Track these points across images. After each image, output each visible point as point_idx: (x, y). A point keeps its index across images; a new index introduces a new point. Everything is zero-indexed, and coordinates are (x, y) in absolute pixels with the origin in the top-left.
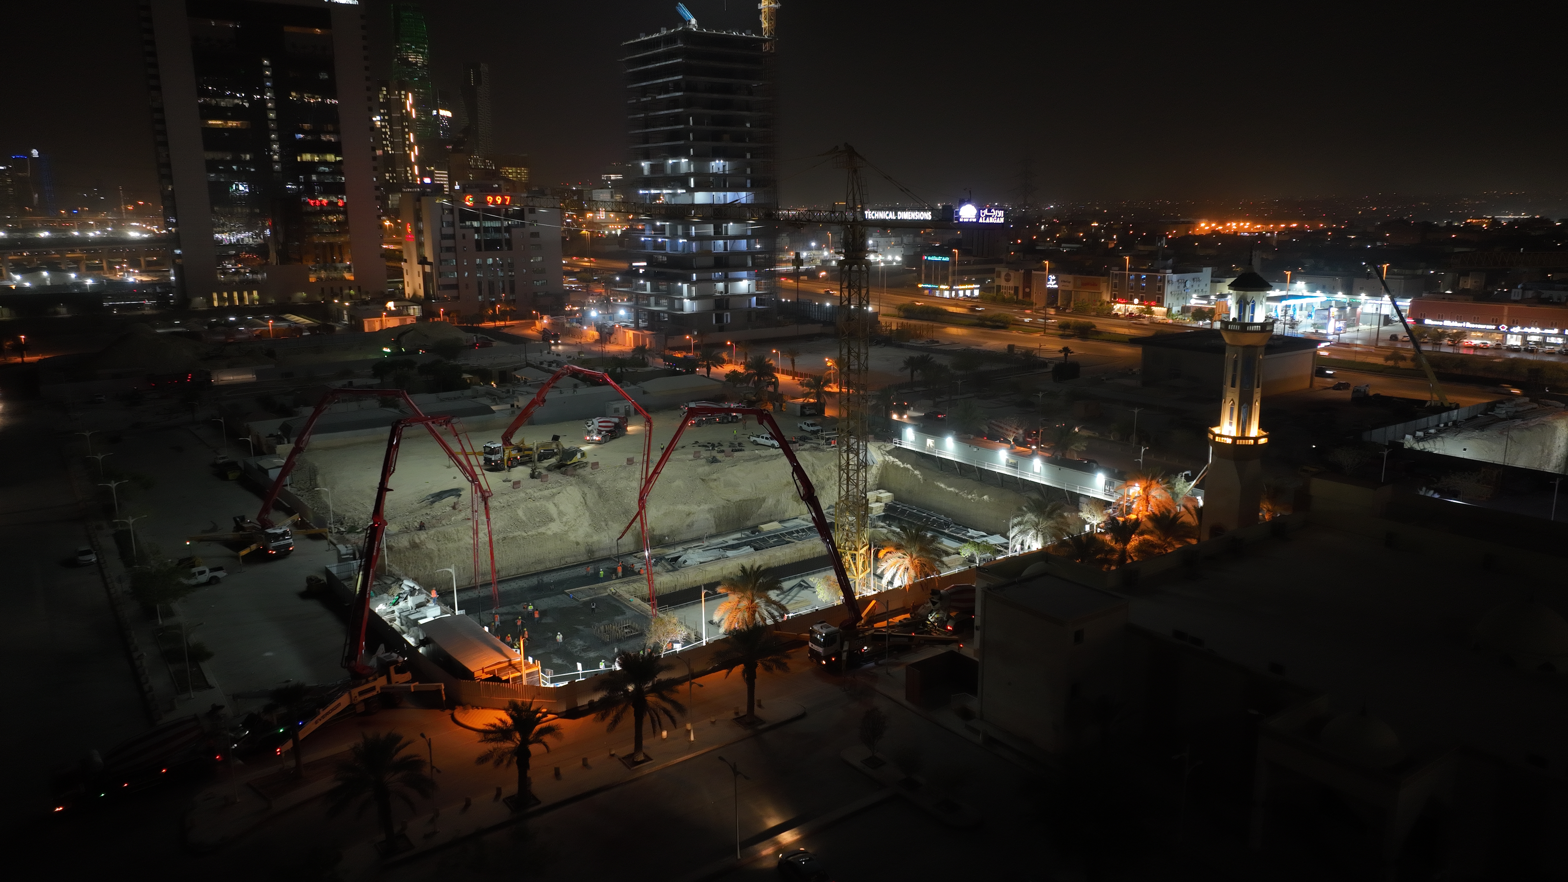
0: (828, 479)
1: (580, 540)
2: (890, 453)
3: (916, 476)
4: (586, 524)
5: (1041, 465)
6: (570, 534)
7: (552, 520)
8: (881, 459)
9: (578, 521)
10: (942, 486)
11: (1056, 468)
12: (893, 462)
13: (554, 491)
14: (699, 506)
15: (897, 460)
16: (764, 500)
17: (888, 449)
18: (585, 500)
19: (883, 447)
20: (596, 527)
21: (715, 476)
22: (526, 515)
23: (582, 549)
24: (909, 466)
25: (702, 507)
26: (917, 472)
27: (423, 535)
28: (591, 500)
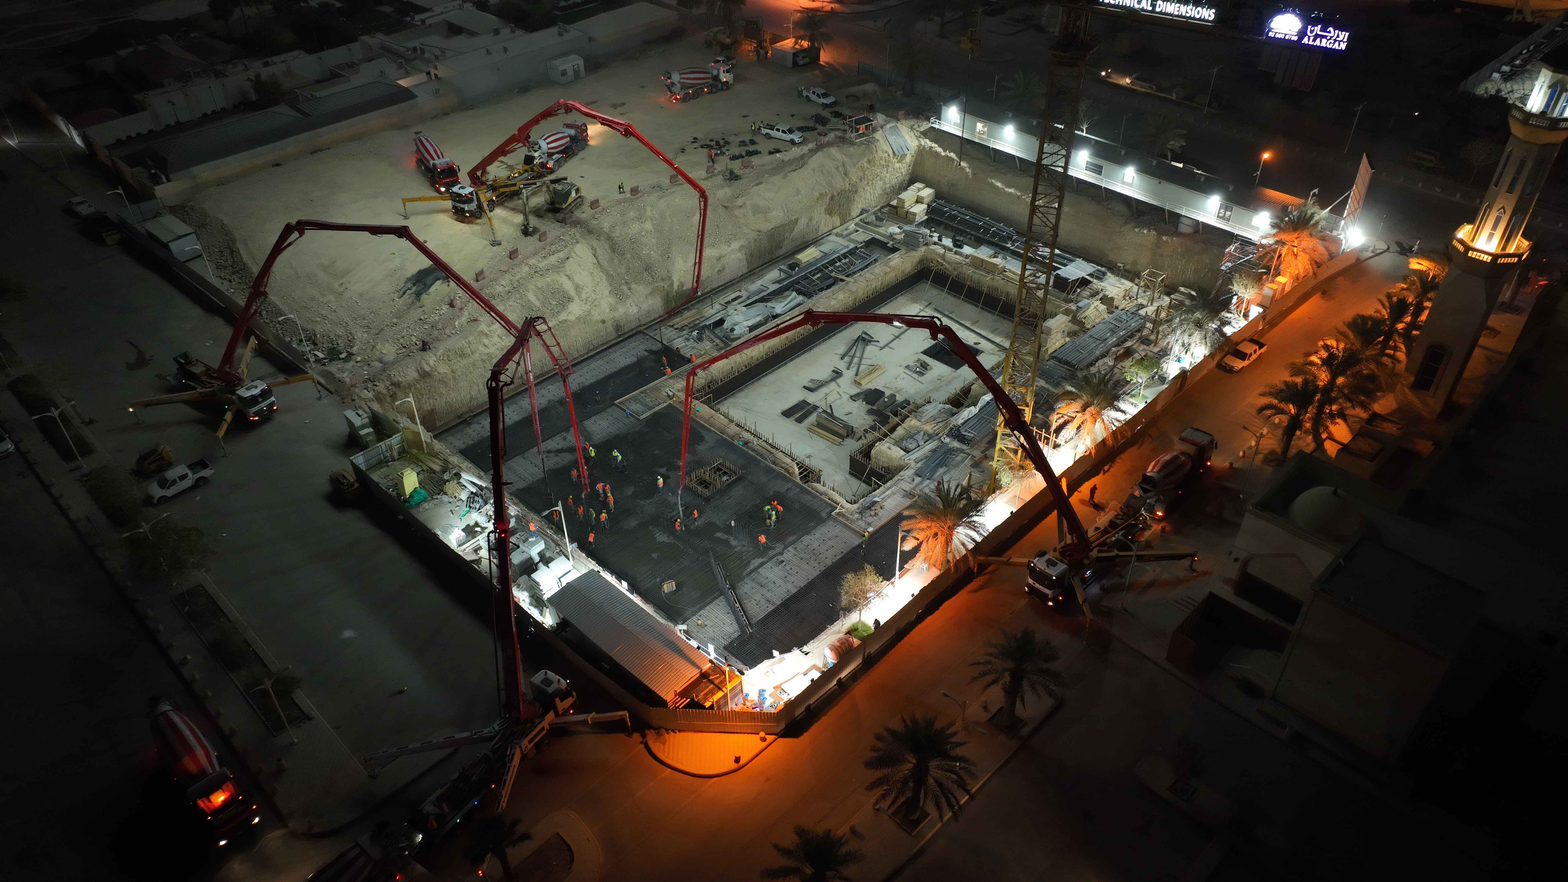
0: (861, 180)
1: (605, 317)
2: (925, 134)
3: (963, 169)
4: (607, 292)
5: (1135, 175)
6: (593, 312)
7: (570, 299)
8: (916, 143)
9: (597, 292)
10: (999, 184)
11: (1155, 181)
12: (931, 147)
13: (561, 255)
14: (729, 246)
15: (936, 146)
16: (797, 220)
17: (922, 129)
18: (596, 258)
19: (916, 126)
20: (619, 296)
21: (740, 202)
22: (538, 299)
23: (609, 325)
24: (952, 155)
25: (732, 247)
26: (963, 164)
27: (430, 360)
28: (604, 257)
